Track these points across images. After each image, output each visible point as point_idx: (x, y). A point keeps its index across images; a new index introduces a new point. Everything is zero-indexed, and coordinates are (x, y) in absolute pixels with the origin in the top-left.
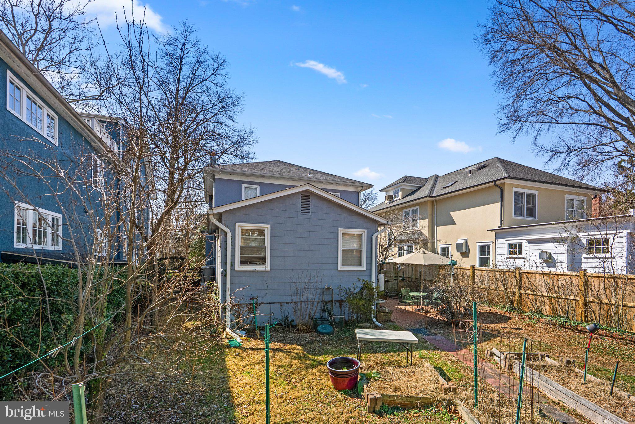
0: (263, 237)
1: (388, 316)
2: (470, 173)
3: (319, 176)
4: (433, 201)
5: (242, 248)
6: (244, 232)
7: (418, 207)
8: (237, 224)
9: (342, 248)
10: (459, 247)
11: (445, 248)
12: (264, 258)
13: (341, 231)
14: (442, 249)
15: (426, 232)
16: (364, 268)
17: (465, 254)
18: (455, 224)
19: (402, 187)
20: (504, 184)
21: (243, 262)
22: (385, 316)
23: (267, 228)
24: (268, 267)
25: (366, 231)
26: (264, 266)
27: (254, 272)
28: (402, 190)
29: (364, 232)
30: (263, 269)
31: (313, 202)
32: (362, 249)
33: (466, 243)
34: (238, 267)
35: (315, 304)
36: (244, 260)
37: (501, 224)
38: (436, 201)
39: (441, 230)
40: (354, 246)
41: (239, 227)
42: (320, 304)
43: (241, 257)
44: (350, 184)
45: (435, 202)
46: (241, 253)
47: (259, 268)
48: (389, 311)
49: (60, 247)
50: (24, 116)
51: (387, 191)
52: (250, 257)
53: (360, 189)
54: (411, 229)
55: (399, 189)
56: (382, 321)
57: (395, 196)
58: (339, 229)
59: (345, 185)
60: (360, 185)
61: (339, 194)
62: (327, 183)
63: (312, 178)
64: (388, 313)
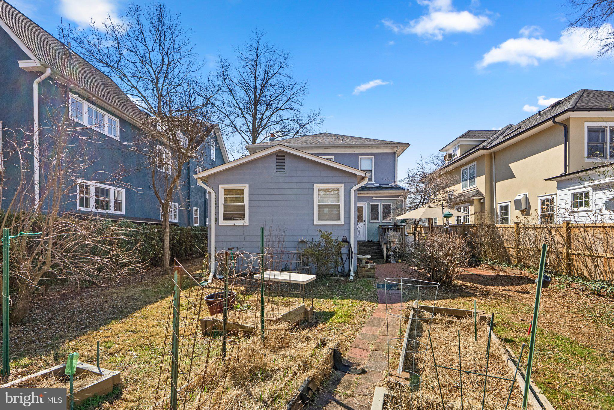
0: (243, 196)
1: (371, 272)
2: (540, 115)
3: (352, 142)
4: (490, 155)
5: (225, 207)
6: (227, 192)
7: (475, 163)
8: (220, 186)
9: (318, 203)
10: (518, 203)
11: (505, 206)
12: (243, 215)
13: (316, 187)
14: (501, 207)
15: (483, 191)
16: (342, 222)
17: (526, 212)
18: (513, 176)
19: (461, 143)
20: (568, 119)
21: (225, 218)
22: (367, 271)
23: (246, 188)
24: (246, 222)
25: (343, 185)
26: (243, 221)
27: (234, 225)
28: (460, 146)
29: (341, 187)
30: (242, 224)
31: (288, 161)
32: (340, 203)
33: (527, 199)
34: (221, 222)
35: (291, 256)
36: (226, 216)
37: (566, 170)
38: (495, 153)
39: (499, 186)
40: (330, 200)
41: (222, 188)
42: (295, 256)
43: (224, 214)
44: (383, 145)
45: (493, 154)
46: (224, 210)
47: (238, 222)
48: (372, 267)
49: (123, 212)
50: (85, 121)
51: (447, 151)
52: (232, 213)
53: (395, 149)
54: (469, 188)
55: (458, 145)
56: (364, 277)
57: (454, 154)
58: (315, 185)
59: (378, 147)
60: (394, 145)
61: (373, 157)
62: (359, 147)
63: (343, 144)
64: (370, 268)
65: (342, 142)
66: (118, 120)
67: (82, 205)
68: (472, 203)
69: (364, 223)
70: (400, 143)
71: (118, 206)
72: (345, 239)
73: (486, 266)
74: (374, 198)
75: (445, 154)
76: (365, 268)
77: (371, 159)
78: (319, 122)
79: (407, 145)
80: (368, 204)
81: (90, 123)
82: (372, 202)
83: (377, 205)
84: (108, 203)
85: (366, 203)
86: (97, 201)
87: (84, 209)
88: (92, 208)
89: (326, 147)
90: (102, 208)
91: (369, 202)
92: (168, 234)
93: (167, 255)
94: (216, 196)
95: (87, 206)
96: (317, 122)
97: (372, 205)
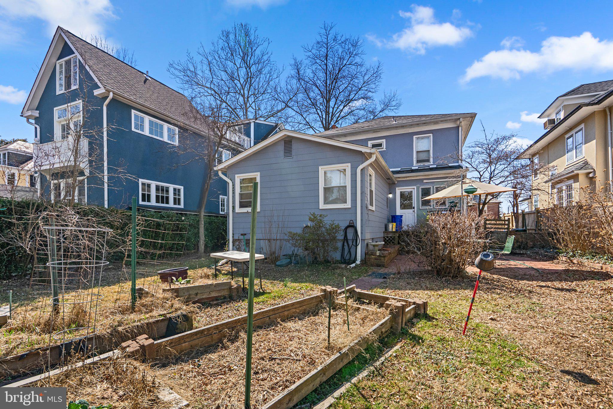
1: (381, 260)
4: (604, 111)
5: (241, 195)
7: (583, 126)
8: (236, 176)
9: (323, 186)
13: (322, 169)
15: (593, 161)
16: (348, 205)
19: (566, 103)
21: (241, 206)
22: (375, 259)
23: (258, 175)
24: (258, 208)
25: (349, 165)
27: (248, 212)
29: (348, 167)
31: (295, 146)
32: (347, 184)
34: (238, 210)
36: (242, 204)
41: (238, 178)
43: (240, 202)
45: (608, 110)
46: (240, 198)
48: (381, 254)
49: (182, 206)
50: (146, 132)
51: (548, 116)
52: (248, 201)
53: (458, 122)
54: (575, 160)
55: (561, 107)
56: (372, 265)
57: (557, 119)
58: (320, 168)
59: (436, 123)
60: (455, 118)
61: (431, 135)
62: (412, 125)
63: (396, 124)
64: (379, 256)
65: (394, 122)
66: (177, 129)
67: (143, 200)
68: (575, 178)
69: (413, 210)
70: (464, 114)
71: (177, 201)
72: (352, 223)
73: (564, 259)
74: (425, 181)
75: (545, 120)
76: (373, 255)
77: (428, 137)
78: (395, 107)
79: (473, 116)
80: (418, 189)
81: (151, 132)
82: (423, 185)
83: (430, 188)
84: (167, 198)
85: (415, 187)
86: (157, 197)
87: (146, 203)
88: (153, 202)
89: (375, 131)
90: (163, 202)
91: (418, 185)
92: (203, 223)
93: (202, 241)
94: (233, 185)
95: (149, 200)
96: (393, 108)
97: (422, 189)
